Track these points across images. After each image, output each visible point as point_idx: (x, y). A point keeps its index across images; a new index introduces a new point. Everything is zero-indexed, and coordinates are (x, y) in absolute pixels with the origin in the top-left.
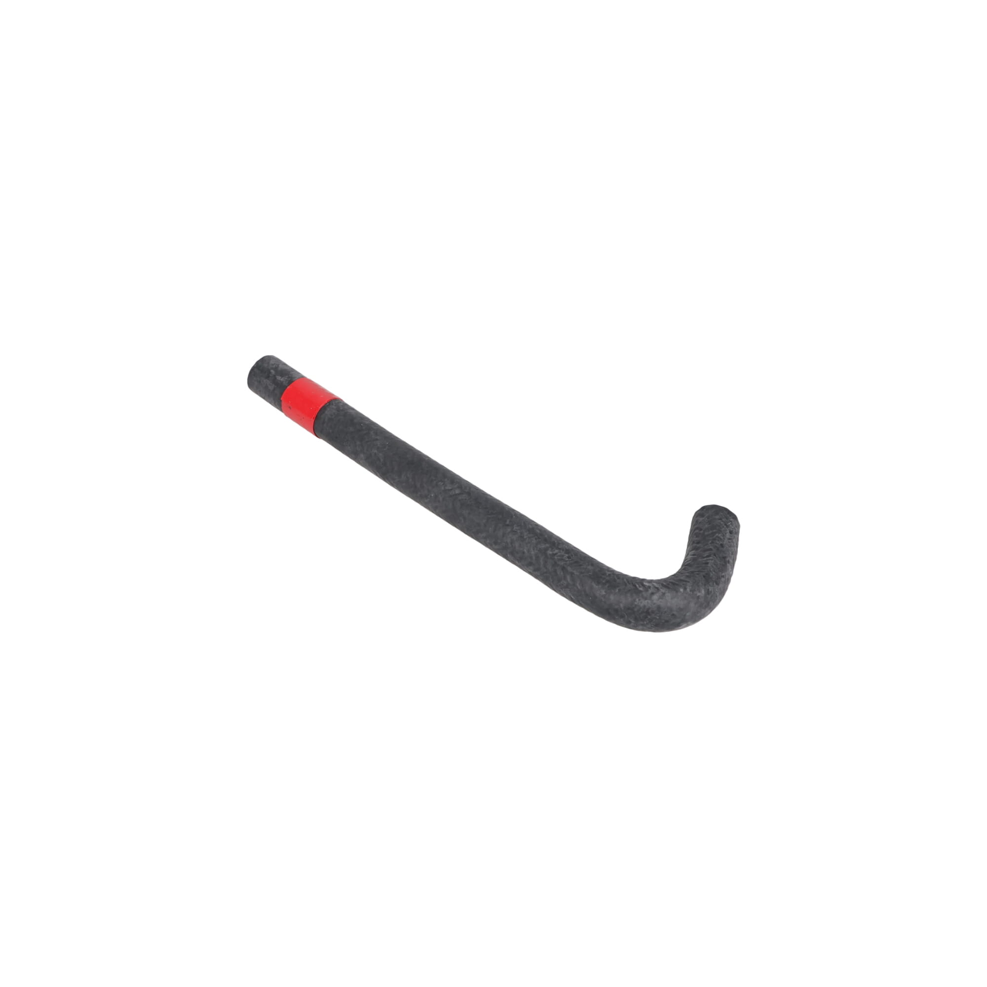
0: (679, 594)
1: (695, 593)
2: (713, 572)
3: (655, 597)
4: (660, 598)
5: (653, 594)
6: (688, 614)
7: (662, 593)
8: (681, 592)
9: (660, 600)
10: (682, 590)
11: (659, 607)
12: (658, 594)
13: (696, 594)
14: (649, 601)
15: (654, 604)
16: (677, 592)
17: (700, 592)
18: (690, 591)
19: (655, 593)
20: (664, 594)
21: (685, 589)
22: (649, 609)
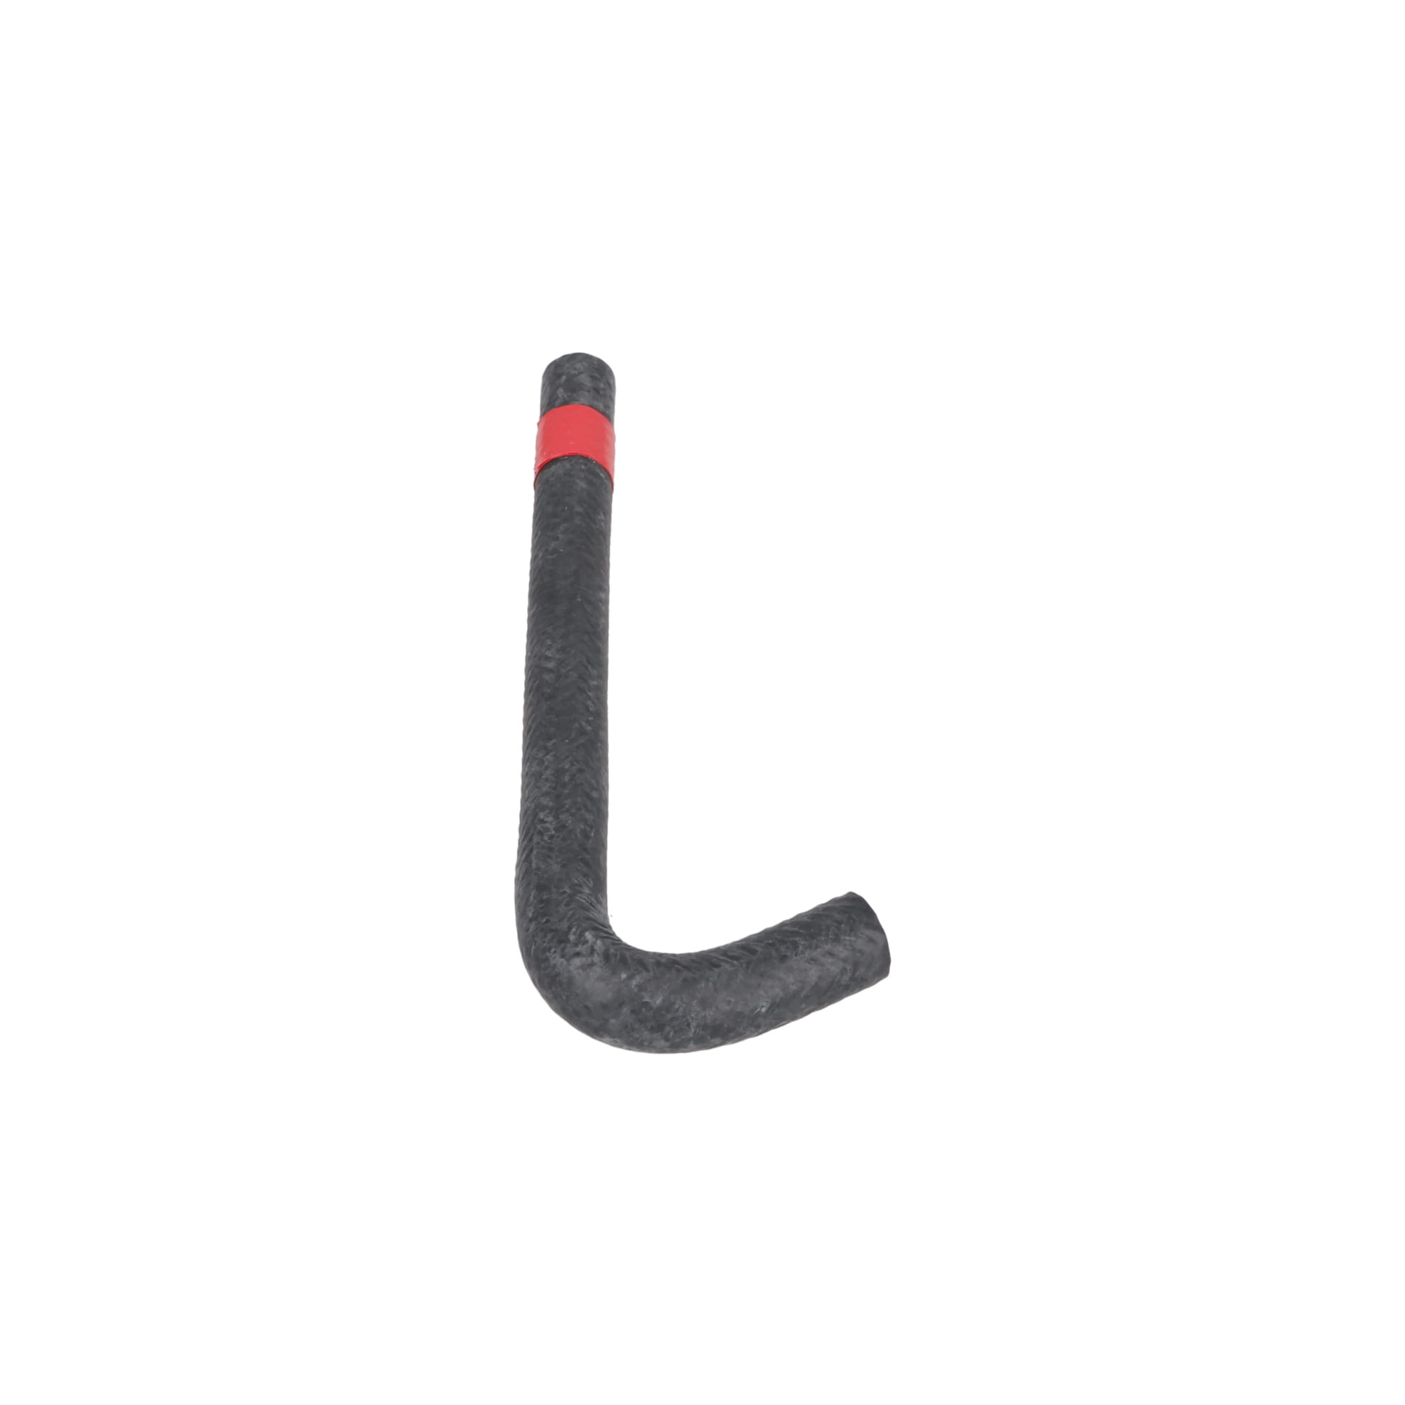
0: (615, 980)
1: (643, 994)
2: (710, 984)
3: (577, 961)
4: (583, 967)
5: (578, 954)
6: (613, 1021)
7: (592, 961)
8: (620, 978)
9: (580, 971)
10: (624, 976)
11: (571, 981)
12: (584, 959)
13: (643, 997)
14: (565, 963)
15: (569, 972)
16: (614, 972)
17: (652, 997)
18: (636, 986)
19: (583, 956)
20: (592, 965)
21: (630, 977)
22: (558, 974)
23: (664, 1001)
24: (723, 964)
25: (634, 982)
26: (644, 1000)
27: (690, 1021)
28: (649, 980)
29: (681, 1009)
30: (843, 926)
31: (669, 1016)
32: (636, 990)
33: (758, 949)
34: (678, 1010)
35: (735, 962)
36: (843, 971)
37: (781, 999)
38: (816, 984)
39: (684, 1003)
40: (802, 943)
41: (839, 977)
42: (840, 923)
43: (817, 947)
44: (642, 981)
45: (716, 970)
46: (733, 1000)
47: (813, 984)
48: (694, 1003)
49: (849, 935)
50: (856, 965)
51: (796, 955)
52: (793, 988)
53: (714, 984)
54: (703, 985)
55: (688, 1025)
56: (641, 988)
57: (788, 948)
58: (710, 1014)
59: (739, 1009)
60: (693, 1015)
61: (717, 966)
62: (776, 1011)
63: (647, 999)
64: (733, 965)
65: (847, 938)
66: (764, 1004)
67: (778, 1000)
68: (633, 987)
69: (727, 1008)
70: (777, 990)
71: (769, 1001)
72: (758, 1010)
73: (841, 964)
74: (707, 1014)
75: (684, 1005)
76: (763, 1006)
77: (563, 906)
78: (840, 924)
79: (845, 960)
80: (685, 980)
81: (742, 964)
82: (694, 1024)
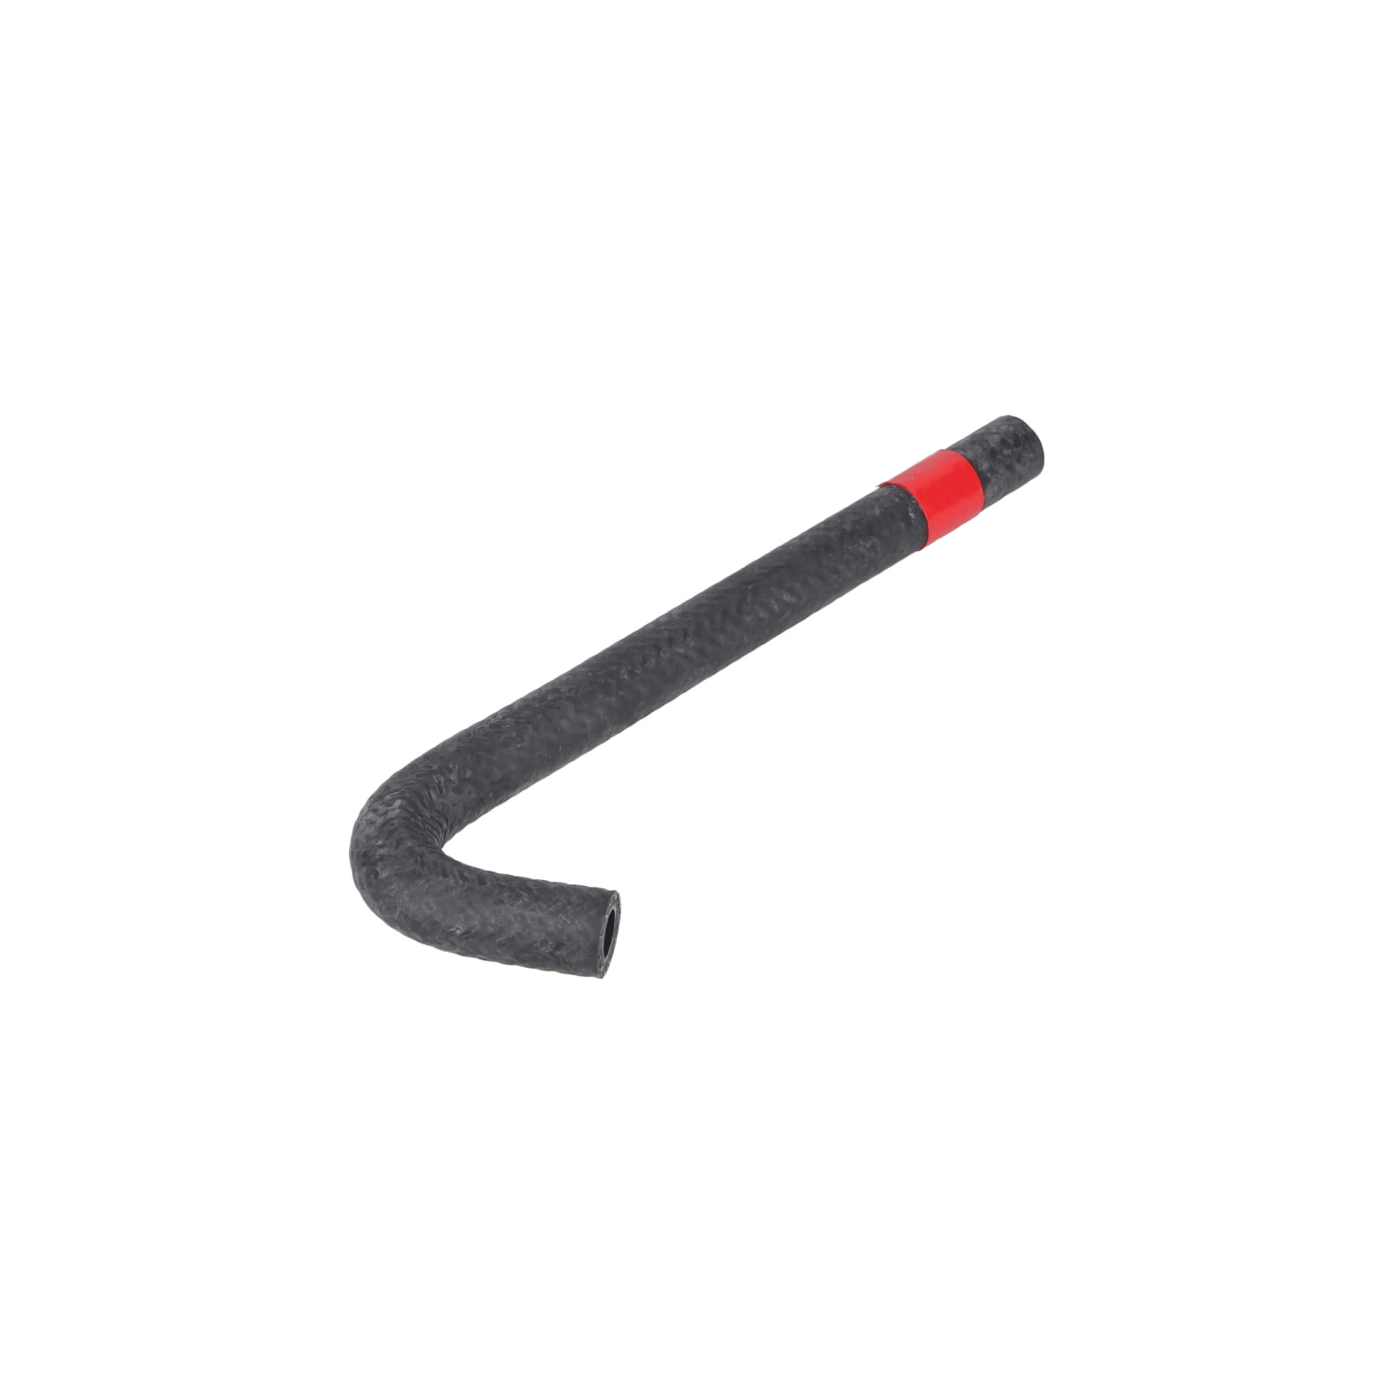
1: (380, 863)
23: (387, 877)
24: (451, 877)
25: (381, 851)
26: (377, 869)
27: (397, 905)
28: (391, 856)
29: (394, 892)
30: (569, 907)
31: (385, 892)
32: (378, 857)
33: (489, 883)
34: (392, 890)
35: (461, 881)
36: (544, 942)
37: (477, 932)
38: (513, 938)
39: (399, 888)
40: (526, 899)
41: (538, 944)
42: (569, 903)
43: (534, 910)
44: (386, 854)
45: (441, 878)
46: (435, 908)
47: (511, 936)
48: (406, 892)
49: (567, 917)
50: (559, 946)
51: (511, 906)
52: (491, 930)
53: (430, 887)
54: (421, 882)
55: (396, 908)
56: (382, 858)
57: (511, 896)
58: (413, 908)
59: (436, 919)
60: (400, 901)
61: (445, 875)
62: (470, 940)
63: (378, 869)
64: (457, 883)
65: (564, 918)
66: (460, 928)
67: (473, 931)
68: (378, 854)
69: (428, 912)
70: (476, 923)
71: (466, 928)
72: (453, 929)
73: (543, 936)
74: (411, 907)
75: (398, 889)
76: (458, 929)
77: (415, 775)
78: (569, 905)
79: (550, 934)
80: (414, 872)
81: (463, 886)
82: (399, 909)
